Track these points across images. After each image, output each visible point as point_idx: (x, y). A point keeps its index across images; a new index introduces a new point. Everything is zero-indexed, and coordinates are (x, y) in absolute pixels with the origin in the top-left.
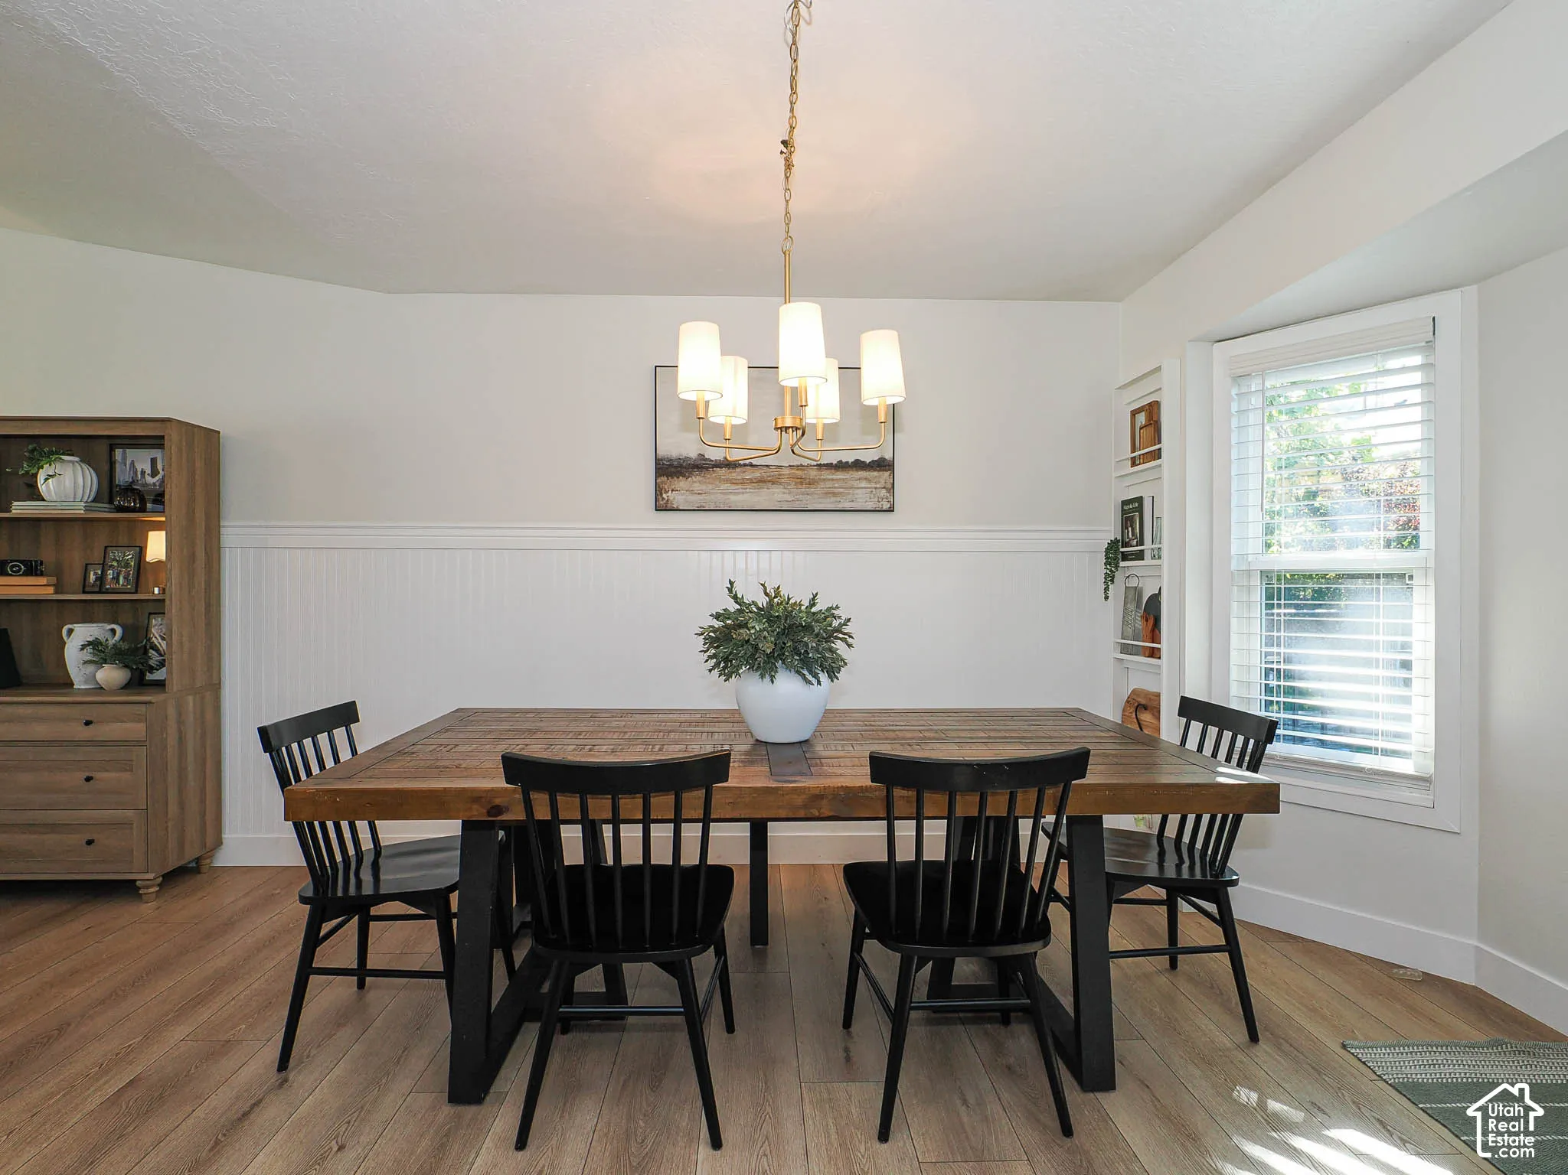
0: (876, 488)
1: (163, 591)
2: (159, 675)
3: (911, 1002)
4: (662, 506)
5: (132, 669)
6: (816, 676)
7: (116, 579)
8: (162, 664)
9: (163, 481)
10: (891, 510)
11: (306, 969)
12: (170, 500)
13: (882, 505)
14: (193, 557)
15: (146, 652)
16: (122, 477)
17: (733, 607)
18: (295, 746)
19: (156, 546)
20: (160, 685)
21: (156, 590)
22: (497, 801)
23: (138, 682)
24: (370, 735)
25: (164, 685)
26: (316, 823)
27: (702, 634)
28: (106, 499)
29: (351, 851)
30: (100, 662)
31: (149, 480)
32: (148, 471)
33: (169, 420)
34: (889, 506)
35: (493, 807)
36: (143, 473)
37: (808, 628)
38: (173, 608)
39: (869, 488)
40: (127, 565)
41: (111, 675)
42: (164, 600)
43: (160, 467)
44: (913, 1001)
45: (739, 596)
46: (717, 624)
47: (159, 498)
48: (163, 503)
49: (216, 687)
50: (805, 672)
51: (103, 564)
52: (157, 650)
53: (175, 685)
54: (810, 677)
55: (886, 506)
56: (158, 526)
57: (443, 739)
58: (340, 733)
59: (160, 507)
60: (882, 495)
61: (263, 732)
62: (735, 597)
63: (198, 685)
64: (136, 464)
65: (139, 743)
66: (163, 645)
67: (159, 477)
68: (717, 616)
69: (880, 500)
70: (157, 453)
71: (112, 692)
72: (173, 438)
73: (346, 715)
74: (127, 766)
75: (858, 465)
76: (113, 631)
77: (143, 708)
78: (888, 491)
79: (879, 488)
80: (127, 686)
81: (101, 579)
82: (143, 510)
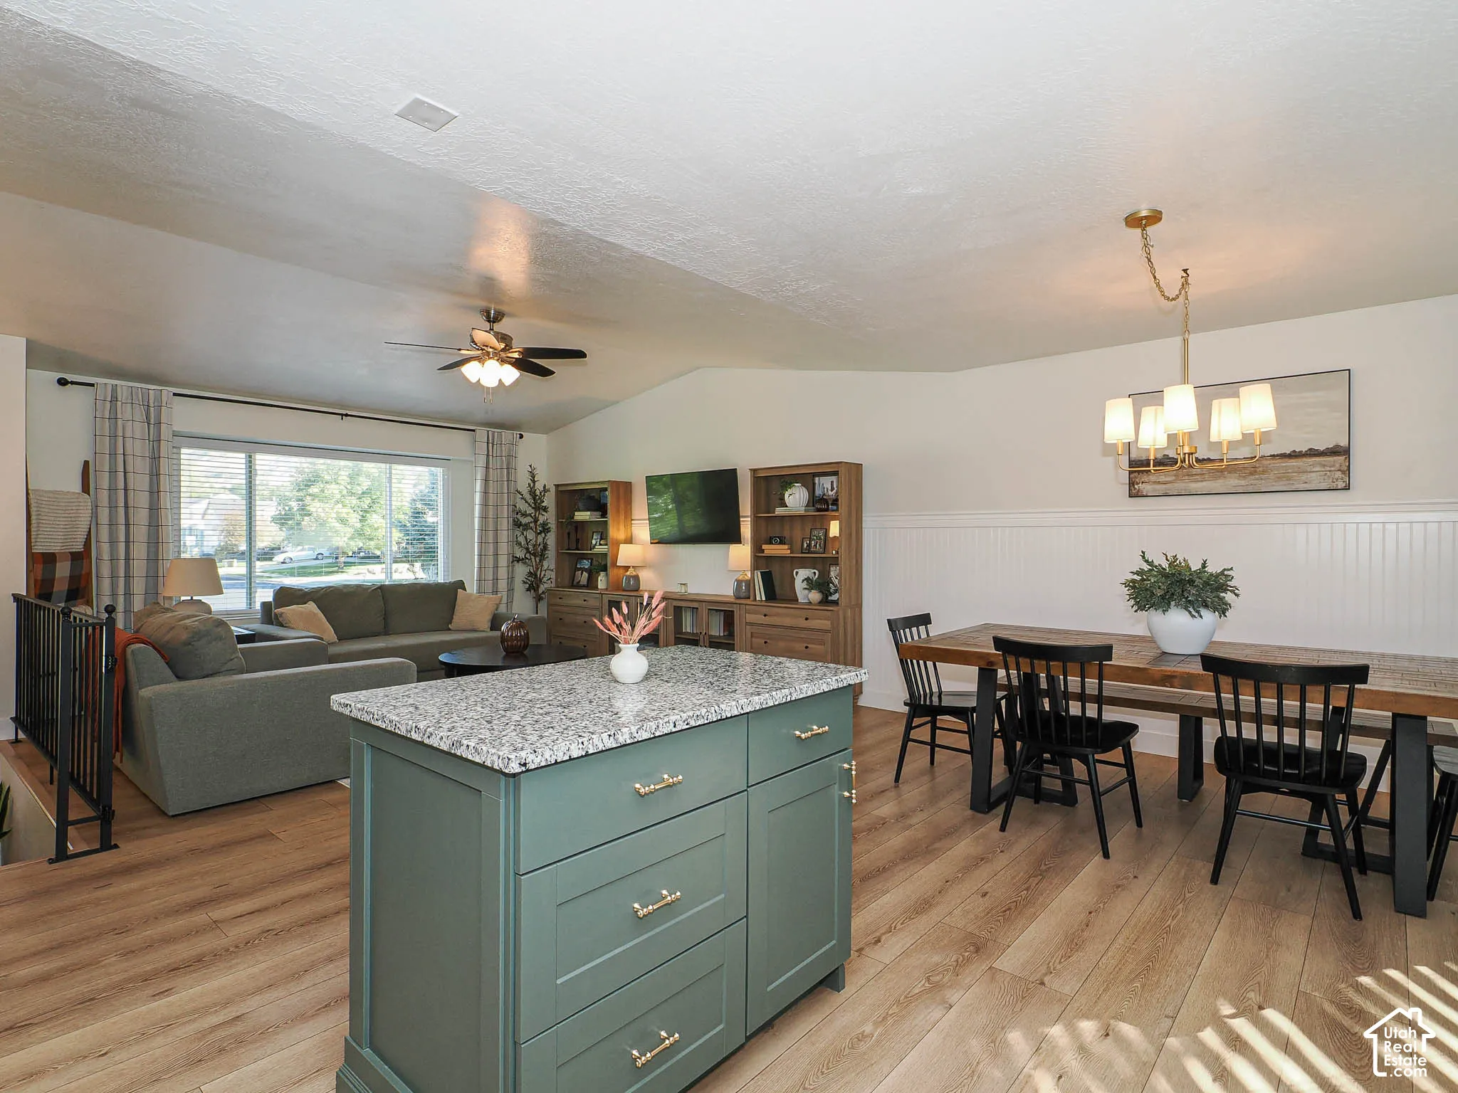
0: (1330, 471)
1: (837, 553)
2: (835, 597)
3: (1237, 809)
4: (1134, 494)
5: (823, 593)
6: (1198, 612)
7: (815, 546)
8: (836, 591)
9: (836, 493)
10: (1347, 488)
11: (907, 739)
12: (841, 502)
13: (1337, 485)
14: (850, 535)
15: (828, 585)
16: (818, 492)
17: (1146, 567)
18: (902, 631)
19: (834, 529)
20: (836, 603)
21: (834, 552)
22: (992, 659)
23: (825, 601)
24: (935, 630)
25: (838, 603)
26: (909, 660)
27: (1125, 584)
28: (811, 504)
29: (928, 691)
30: (810, 589)
31: (830, 493)
32: (830, 488)
33: (841, 462)
34: (1344, 485)
35: (989, 662)
36: (827, 489)
37: (1191, 582)
38: (842, 561)
39: (1323, 471)
40: (820, 539)
41: (815, 596)
42: (838, 558)
43: (835, 486)
44: (1239, 808)
45: (1150, 560)
46: (1138, 578)
47: (835, 502)
48: (837, 505)
49: (859, 605)
50: (1191, 609)
51: (810, 538)
52: (833, 584)
53: (843, 603)
54: (1194, 613)
55: (1341, 485)
56: (835, 518)
57: (973, 635)
58: (922, 628)
59: (835, 508)
60: (1336, 476)
61: (889, 621)
62: (1147, 561)
63: (853, 603)
64: (825, 485)
65: (826, 631)
66: (836, 582)
67: (835, 491)
68: (1137, 573)
69: (1335, 480)
70: (834, 478)
71: (815, 605)
72: (842, 470)
73: (925, 620)
74: (822, 643)
75: (1312, 453)
76: (815, 573)
77: (829, 613)
78: (1343, 472)
79: (1335, 470)
80: (821, 603)
81: (809, 545)
82: (827, 510)
